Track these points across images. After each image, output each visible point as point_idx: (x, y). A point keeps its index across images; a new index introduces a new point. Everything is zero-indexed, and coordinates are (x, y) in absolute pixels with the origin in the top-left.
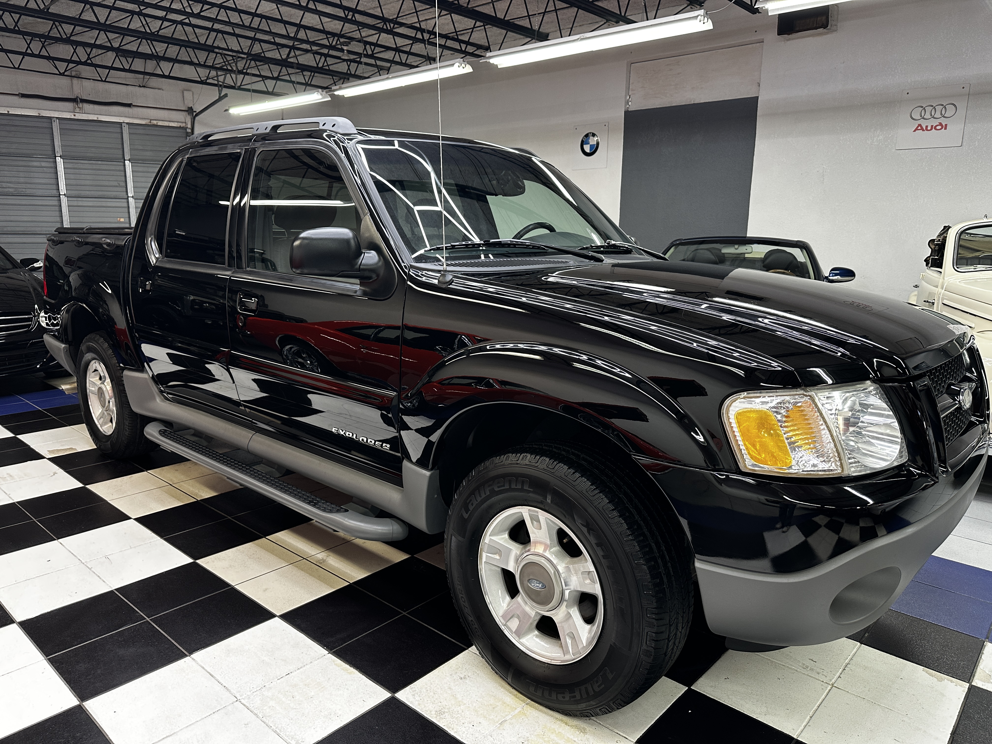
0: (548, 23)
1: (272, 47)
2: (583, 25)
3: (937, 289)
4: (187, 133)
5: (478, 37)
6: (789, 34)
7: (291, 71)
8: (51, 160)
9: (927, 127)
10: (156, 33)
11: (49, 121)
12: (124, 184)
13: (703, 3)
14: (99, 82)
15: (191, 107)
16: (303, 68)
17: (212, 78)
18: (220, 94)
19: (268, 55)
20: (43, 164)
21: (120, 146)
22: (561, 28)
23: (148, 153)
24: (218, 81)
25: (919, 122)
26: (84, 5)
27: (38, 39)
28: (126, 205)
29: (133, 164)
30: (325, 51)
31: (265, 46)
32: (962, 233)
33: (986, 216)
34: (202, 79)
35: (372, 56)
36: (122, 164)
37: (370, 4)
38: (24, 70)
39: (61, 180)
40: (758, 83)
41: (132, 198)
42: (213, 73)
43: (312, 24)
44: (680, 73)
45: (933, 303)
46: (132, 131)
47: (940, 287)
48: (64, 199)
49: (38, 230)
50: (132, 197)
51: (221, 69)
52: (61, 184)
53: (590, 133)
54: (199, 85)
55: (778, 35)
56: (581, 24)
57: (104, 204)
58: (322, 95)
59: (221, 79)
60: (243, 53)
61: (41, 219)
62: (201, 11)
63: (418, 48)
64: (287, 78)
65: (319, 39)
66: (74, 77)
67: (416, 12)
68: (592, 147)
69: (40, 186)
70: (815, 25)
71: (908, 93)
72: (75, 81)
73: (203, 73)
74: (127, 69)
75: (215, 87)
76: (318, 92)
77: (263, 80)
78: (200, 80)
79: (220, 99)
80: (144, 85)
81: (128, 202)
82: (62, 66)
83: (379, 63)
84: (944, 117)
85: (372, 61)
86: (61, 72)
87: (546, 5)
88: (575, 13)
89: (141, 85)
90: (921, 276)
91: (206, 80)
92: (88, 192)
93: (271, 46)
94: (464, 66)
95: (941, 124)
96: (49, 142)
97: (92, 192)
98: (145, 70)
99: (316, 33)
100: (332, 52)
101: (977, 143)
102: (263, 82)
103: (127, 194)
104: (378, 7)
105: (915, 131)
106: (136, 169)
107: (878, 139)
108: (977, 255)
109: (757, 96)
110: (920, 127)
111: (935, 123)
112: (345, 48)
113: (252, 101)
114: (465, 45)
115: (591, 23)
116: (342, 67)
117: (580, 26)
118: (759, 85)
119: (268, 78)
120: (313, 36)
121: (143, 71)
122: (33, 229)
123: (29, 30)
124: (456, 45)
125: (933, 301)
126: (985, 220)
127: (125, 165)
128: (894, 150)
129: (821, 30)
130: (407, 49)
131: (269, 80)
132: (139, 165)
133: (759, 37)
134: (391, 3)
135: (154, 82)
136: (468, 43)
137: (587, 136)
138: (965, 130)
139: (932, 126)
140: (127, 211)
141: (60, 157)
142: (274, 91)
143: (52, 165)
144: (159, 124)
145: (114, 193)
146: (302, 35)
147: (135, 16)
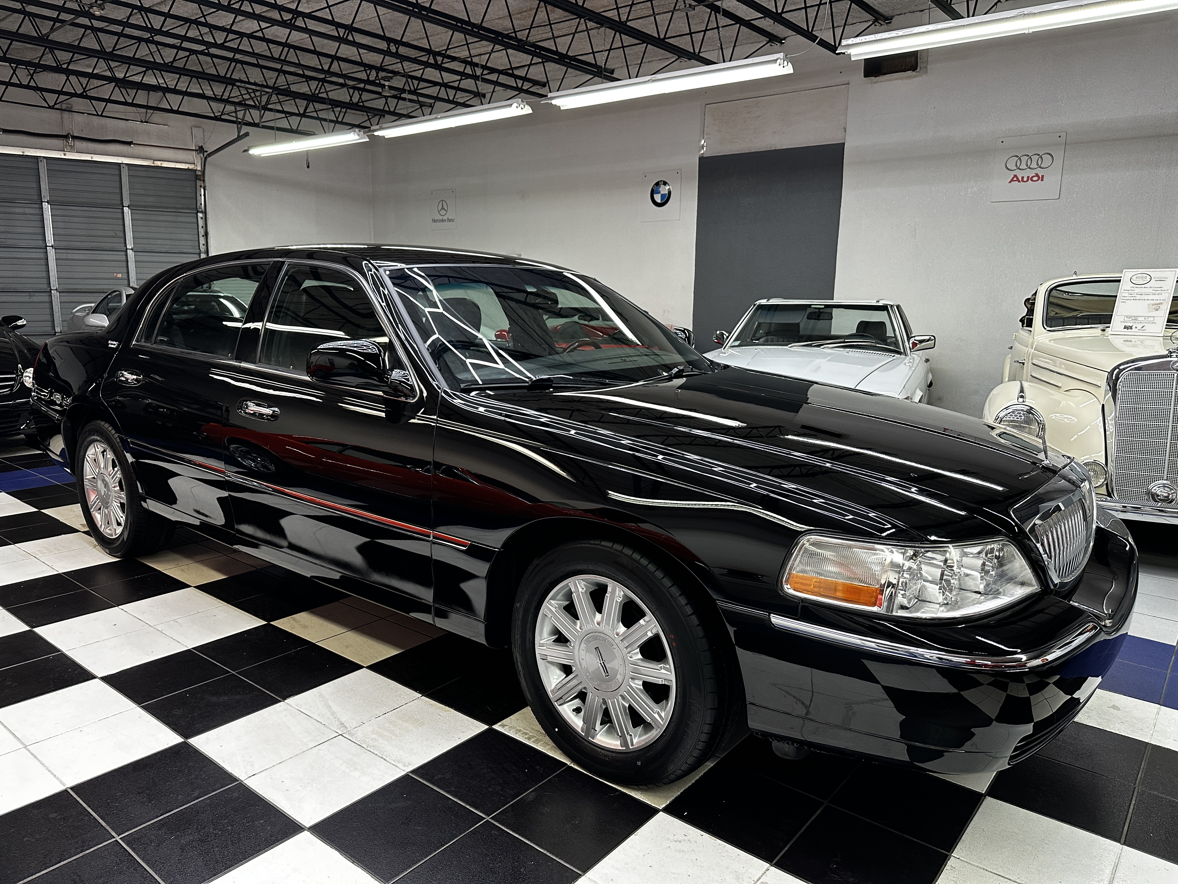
0: (613, 58)
1: (297, 80)
2: (652, 61)
3: (1027, 349)
4: (197, 175)
5: (536, 72)
6: (876, 77)
7: (318, 106)
8: (37, 206)
9: (1023, 178)
10: (170, 64)
11: (35, 160)
12: (122, 235)
13: (784, 40)
14: (94, 116)
15: (202, 146)
16: (335, 104)
17: (227, 114)
18: (239, 132)
19: (294, 88)
20: (28, 211)
21: (118, 191)
22: (628, 64)
23: (150, 199)
24: (236, 117)
25: (1014, 173)
26: (84, 30)
27: (24, 67)
28: (124, 258)
29: (133, 211)
30: (362, 85)
31: (290, 78)
32: (1052, 290)
33: (1075, 273)
34: (216, 115)
35: (414, 92)
36: (120, 211)
37: (414, 35)
38: (8, 102)
39: (48, 228)
40: (844, 128)
41: (131, 251)
42: (230, 108)
43: (346, 54)
44: (760, 116)
45: (1023, 364)
46: (131, 174)
47: (1030, 346)
48: (51, 252)
49: (20, 287)
50: (132, 249)
51: (239, 104)
52: (48, 234)
53: (661, 181)
54: (212, 121)
55: (865, 76)
56: (650, 60)
57: (99, 257)
58: (359, 135)
59: (240, 115)
60: (268, 87)
61: (24, 274)
62: (225, 42)
63: (468, 84)
64: (314, 114)
65: (354, 71)
66: (65, 110)
67: (467, 44)
68: (663, 196)
69: (23, 236)
70: (904, 68)
71: (1002, 142)
72: (66, 115)
73: (218, 107)
74: (129, 103)
75: (234, 124)
76: (355, 131)
77: (287, 117)
78: (213, 116)
79: (239, 138)
80: (146, 120)
81: (127, 255)
82: (51, 98)
83: (421, 99)
84: (1040, 167)
85: (415, 98)
86: (51, 105)
87: (612, 40)
88: (644, 48)
89: (144, 121)
90: (1014, 336)
91: (220, 116)
92: (79, 244)
93: (296, 78)
94: (523, 107)
95: (1037, 175)
96: (34, 185)
97: (84, 244)
98: (148, 103)
99: (351, 65)
100: (368, 87)
101: (1074, 195)
102: (286, 119)
103: (126, 246)
104: (423, 38)
105: (1010, 182)
106: (136, 217)
107: (973, 190)
108: (1074, 314)
109: (843, 142)
110: (1015, 179)
111: (1032, 173)
112: (387, 83)
113: (276, 141)
114: (522, 82)
115: (661, 59)
116: (379, 104)
117: (649, 62)
118: (845, 131)
119: (292, 114)
120: (346, 68)
121: (146, 104)
122: (14, 286)
123: (14, 56)
124: (511, 82)
125: (1024, 361)
126: (1075, 277)
127: (123, 213)
128: (989, 202)
129: (910, 73)
130: (456, 84)
131: (294, 117)
132: (140, 212)
133: (845, 79)
134: (438, 34)
135: (157, 116)
136: (525, 79)
137: (657, 184)
138: (1062, 182)
139: (1028, 177)
140: (125, 265)
141: (48, 202)
142: (299, 128)
143: (38, 211)
144: (163, 165)
145: (110, 245)
146: (335, 68)
147: (143, 44)
